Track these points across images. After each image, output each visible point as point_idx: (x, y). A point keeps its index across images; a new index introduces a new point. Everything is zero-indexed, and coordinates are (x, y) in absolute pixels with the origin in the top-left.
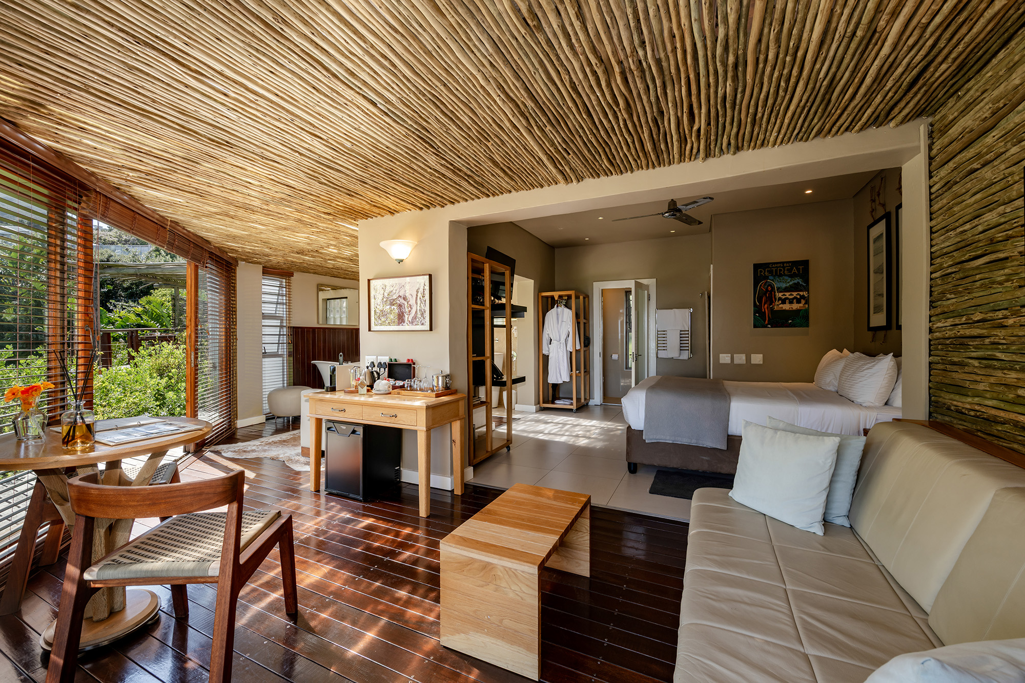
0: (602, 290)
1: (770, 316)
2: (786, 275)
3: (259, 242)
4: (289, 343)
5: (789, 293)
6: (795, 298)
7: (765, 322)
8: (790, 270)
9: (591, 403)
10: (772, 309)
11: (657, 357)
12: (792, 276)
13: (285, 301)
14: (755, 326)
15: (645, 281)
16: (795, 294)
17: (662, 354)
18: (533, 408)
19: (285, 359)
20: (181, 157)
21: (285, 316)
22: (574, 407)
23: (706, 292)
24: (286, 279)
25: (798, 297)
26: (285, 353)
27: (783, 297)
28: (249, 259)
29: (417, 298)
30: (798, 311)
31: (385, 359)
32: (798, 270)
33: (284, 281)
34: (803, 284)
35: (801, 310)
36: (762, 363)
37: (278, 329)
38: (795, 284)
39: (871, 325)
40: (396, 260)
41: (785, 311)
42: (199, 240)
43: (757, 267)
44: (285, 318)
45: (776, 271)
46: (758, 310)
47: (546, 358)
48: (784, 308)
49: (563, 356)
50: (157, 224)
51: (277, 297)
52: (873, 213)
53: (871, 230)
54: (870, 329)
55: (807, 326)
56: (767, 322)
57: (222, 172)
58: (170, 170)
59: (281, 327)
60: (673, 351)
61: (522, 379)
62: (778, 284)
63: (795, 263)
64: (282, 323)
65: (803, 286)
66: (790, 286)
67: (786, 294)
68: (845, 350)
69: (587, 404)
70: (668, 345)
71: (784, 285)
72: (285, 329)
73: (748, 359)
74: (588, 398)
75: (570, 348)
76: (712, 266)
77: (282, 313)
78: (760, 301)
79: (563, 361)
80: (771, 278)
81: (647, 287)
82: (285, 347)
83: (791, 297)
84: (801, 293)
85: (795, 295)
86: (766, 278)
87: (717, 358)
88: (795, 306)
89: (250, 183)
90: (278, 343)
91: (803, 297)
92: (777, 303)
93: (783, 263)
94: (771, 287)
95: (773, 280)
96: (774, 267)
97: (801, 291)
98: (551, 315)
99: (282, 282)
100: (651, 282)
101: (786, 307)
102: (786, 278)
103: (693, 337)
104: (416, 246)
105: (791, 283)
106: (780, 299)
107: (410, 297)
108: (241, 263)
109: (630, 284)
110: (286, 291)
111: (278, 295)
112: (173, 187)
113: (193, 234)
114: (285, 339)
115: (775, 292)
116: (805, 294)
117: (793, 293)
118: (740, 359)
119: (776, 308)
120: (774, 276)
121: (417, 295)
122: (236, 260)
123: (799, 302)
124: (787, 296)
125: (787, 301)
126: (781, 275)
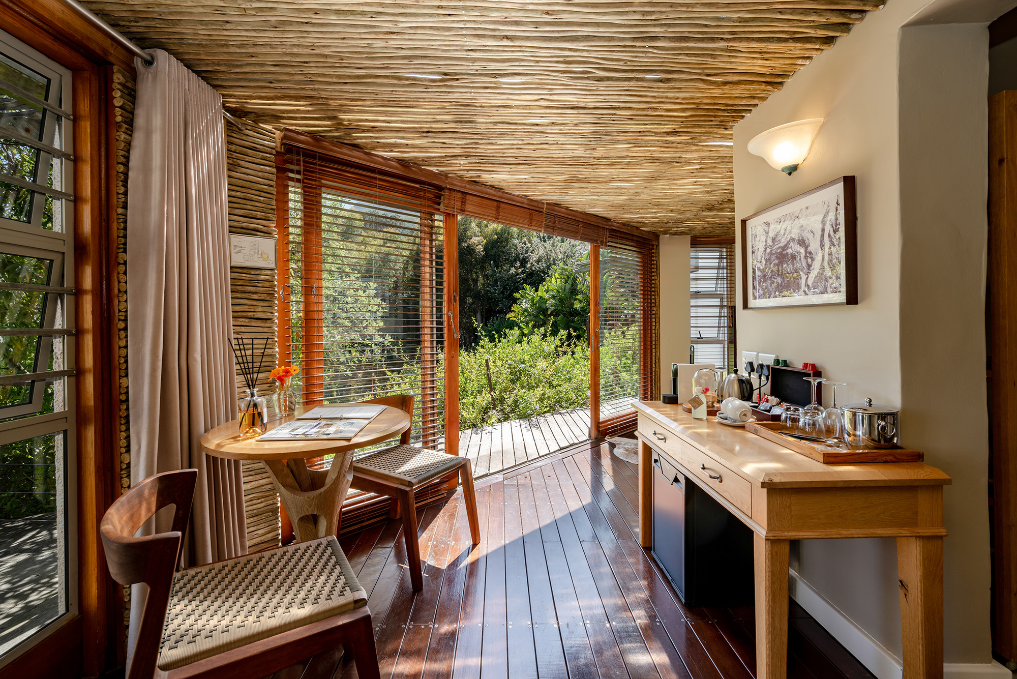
3: (650, 206)
4: (730, 327)
13: (725, 275)
19: (726, 346)
20: (452, 121)
21: (725, 293)
24: (727, 248)
26: (726, 339)
28: (671, 229)
29: (822, 236)
31: (768, 359)
33: (724, 250)
37: (718, 310)
40: (783, 170)
42: (594, 219)
44: (726, 296)
50: (529, 209)
51: (716, 271)
57: (500, 123)
58: (471, 144)
59: (721, 307)
64: (722, 302)
72: (725, 310)
77: (722, 289)
82: (726, 332)
89: (537, 125)
90: (719, 327)
99: (721, 252)
104: (822, 126)
107: (810, 236)
108: (664, 238)
110: (727, 262)
111: (719, 268)
112: (500, 164)
113: (581, 213)
114: (726, 321)
121: (823, 230)
122: (656, 236)
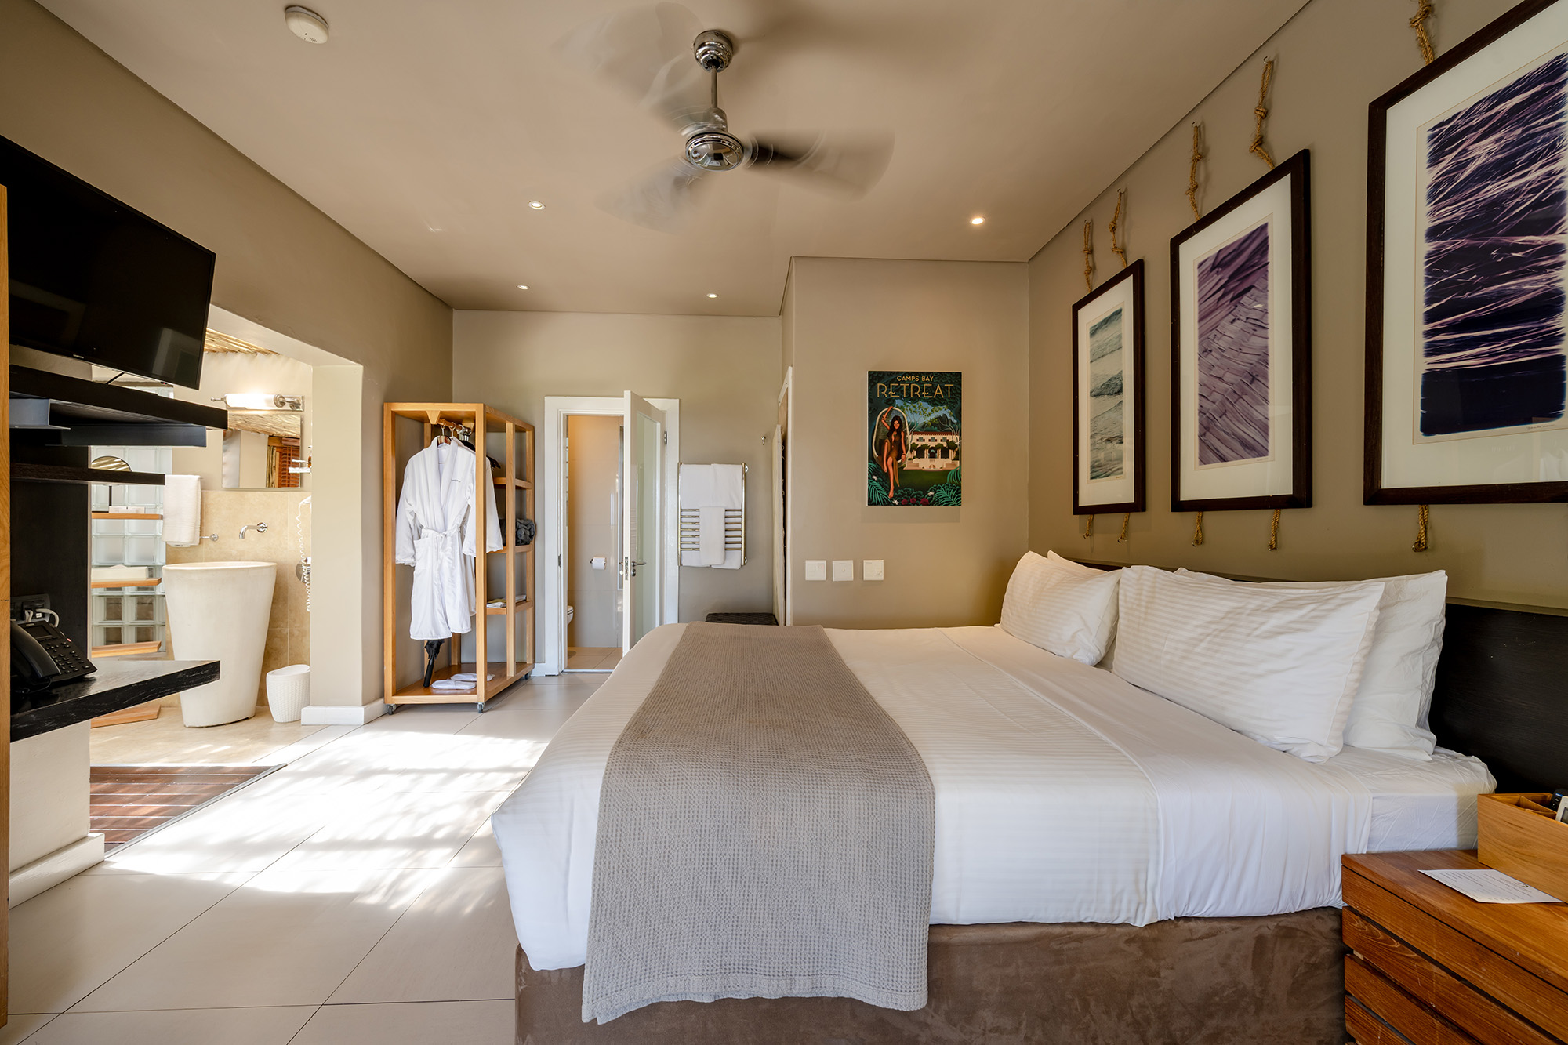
0: (567, 417)
1: (897, 481)
2: (925, 400)
5: (930, 437)
6: (939, 446)
7: (888, 492)
8: (931, 390)
9: (538, 671)
10: (901, 469)
11: (680, 565)
12: (935, 402)
14: (871, 502)
15: (657, 403)
16: (939, 437)
17: (691, 559)
18: (359, 713)
22: (479, 698)
23: (779, 427)
25: (945, 445)
27: (920, 444)
30: (945, 473)
32: (944, 389)
34: (952, 419)
35: (948, 471)
36: (881, 577)
38: (939, 418)
39: (1082, 503)
41: (921, 472)
43: (875, 377)
45: (908, 389)
46: (877, 471)
47: (405, 575)
48: (920, 467)
49: (452, 570)
52: (1091, 276)
53: (1082, 313)
54: (1078, 510)
55: (959, 503)
56: (891, 494)
60: (712, 554)
61: (207, 673)
62: (911, 415)
63: (940, 377)
65: (953, 423)
66: (931, 421)
67: (924, 437)
68: (1050, 553)
69: (527, 677)
70: (701, 539)
71: (921, 420)
73: (859, 571)
74: (529, 661)
75: (471, 547)
76: (790, 369)
78: (880, 452)
79: (453, 582)
80: (899, 402)
81: (661, 416)
83: (933, 444)
84: (949, 438)
85: (939, 441)
86: (890, 402)
87: (800, 570)
88: (940, 464)
91: (952, 446)
92: (909, 455)
93: (920, 374)
94: (900, 422)
95: (901, 408)
96: (904, 382)
97: (949, 432)
98: (422, 465)
100: (667, 406)
101: (925, 464)
102: (925, 405)
103: (749, 522)
105: (933, 416)
106: (914, 447)
109: (621, 407)
115: (905, 433)
116: (953, 438)
117: (936, 437)
118: (843, 570)
119: (908, 466)
120: (905, 400)
123: (945, 455)
124: (927, 442)
125: (927, 452)
126: (915, 399)
